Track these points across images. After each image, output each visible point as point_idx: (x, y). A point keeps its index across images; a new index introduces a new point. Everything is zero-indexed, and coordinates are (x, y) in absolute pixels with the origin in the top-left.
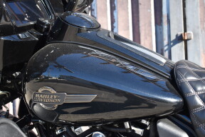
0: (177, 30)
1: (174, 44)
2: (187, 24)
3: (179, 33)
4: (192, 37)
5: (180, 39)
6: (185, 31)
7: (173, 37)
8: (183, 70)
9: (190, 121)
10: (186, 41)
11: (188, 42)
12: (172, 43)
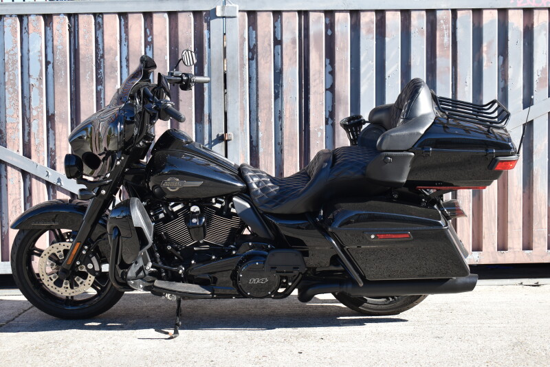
0: (218, 130)
1: (214, 145)
2: (228, 125)
3: (220, 134)
4: (233, 138)
5: (221, 139)
6: (226, 131)
7: (214, 137)
8: (245, 169)
9: (248, 197)
10: (226, 142)
11: (228, 142)
12: (212, 143)
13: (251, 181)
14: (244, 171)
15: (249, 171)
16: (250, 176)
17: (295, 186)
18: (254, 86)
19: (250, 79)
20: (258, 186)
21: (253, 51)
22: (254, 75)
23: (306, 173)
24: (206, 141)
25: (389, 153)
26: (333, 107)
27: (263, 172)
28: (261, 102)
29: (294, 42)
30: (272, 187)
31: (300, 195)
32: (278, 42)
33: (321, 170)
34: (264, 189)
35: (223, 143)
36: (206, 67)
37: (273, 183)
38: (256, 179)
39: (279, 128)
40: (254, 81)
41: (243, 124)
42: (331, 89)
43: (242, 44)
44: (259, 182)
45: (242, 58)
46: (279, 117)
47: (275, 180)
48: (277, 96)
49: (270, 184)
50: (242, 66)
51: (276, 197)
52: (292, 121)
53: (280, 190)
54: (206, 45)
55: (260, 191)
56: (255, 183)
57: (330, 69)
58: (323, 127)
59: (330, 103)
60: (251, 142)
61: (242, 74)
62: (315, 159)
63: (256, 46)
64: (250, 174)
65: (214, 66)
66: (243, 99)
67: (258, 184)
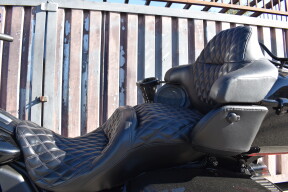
0: (36, 93)
1: (33, 105)
2: (45, 90)
3: (38, 96)
4: (48, 100)
6: (43, 95)
7: (33, 99)
8: (23, 129)
11: (45, 103)
12: (32, 103)
13: (28, 144)
14: (20, 131)
15: (28, 131)
16: (27, 138)
17: (88, 151)
18: (67, 62)
19: (64, 57)
20: (36, 151)
21: (67, 37)
22: (67, 54)
23: (102, 132)
24: (27, 102)
25: (236, 107)
26: (125, 79)
27: (47, 132)
28: (72, 74)
29: (98, 32)
30: (56, 153)
31: (94, 167)
32: (86, 32)
33: (122, 131)
34: (44, 156)
35: (40, 104)
36: (30, 46)
37: (59, 146)
38: (36, 142)
39: (84, 94)
40: (67, 59)
41: (56, 89)
42: (124, 67)
43: (59, 31)
44: (39, 146)
45: (59, 41)
46: (85, 86)
47: (63, 142)
48: (84, 70)
49: (55, 149)
50: (59, 46)
51: (59, 168)
52: (95, 88)
53: (66, 157)
54: (32, 30)
55: (38, 159)
56: (33, 148)
57: (123, 52)
58: (118, 93)
59: (123, 77)
60: (63, 104)
61: (58, 52)
62: (113, 116)
63: (70, 34)
64: (28, 134)
65: (36, 46)
66: (57, 71)
67: (36, 149)
